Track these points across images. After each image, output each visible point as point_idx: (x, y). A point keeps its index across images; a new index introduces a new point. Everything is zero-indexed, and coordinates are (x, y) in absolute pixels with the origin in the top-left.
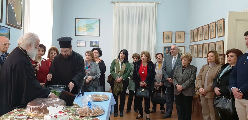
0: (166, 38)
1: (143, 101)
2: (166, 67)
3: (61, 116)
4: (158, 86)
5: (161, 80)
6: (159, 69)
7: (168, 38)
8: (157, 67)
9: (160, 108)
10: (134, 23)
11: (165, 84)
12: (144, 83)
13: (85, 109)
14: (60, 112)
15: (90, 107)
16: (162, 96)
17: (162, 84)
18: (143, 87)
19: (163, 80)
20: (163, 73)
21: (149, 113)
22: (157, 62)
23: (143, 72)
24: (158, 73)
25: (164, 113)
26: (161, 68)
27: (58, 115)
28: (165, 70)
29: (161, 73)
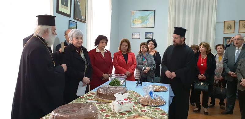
0: (228, 28)
1: (201, 95)
2: (227, 59)
3: (126, 102)
4: (217, 80)
5: (221, 74)
6: (219, 62)
7: (230, 28)
8: (217, 60)
9: (220, 103)
10: (191, 12)
11: (226, 78)
12: (203, 76)
13: (147, 98)
14: (125, 99)
15: (152, 97)
16: (222, 91)
17: (223, 78)
18: (202, 80)
19: (223, 74)
20: (224, 66)
21: (207, 108)
22: (218, 55)
23: (202, 65)
24: (218, 66)
25: (224, 109)
26: (222, 61)
27: (124, 102)
28: (227, 62)
29: (222, 66)
